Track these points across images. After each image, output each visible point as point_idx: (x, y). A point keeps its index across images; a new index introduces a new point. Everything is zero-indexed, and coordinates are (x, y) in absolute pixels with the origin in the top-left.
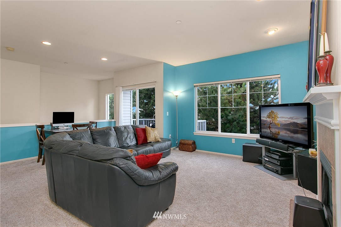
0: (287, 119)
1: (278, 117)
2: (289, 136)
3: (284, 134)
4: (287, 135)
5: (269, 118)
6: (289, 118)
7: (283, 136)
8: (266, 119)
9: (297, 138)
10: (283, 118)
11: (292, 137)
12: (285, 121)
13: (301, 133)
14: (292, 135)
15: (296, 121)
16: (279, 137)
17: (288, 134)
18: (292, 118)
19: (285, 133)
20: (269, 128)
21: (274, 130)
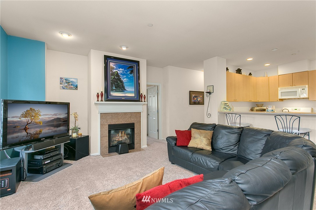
0: (51, 116)
1: (40, 115)
2: (52, 131)
3: (46, 131)
4: (50, 131)
5: (26, 117)
6: (53, 115)
7: (46, 133)
8: (19, 120)
9: (60, 130)
10: (46, 115)
11: (55, 131)
12: (49, 118)
13: (63, 125)
14: (56, 129)
15: (59, 117)
16: (40, 136)
17: (52, 129)
18: (55, 115)
19: (48, 130)
20: (25, 129)
21: (32, 131)
